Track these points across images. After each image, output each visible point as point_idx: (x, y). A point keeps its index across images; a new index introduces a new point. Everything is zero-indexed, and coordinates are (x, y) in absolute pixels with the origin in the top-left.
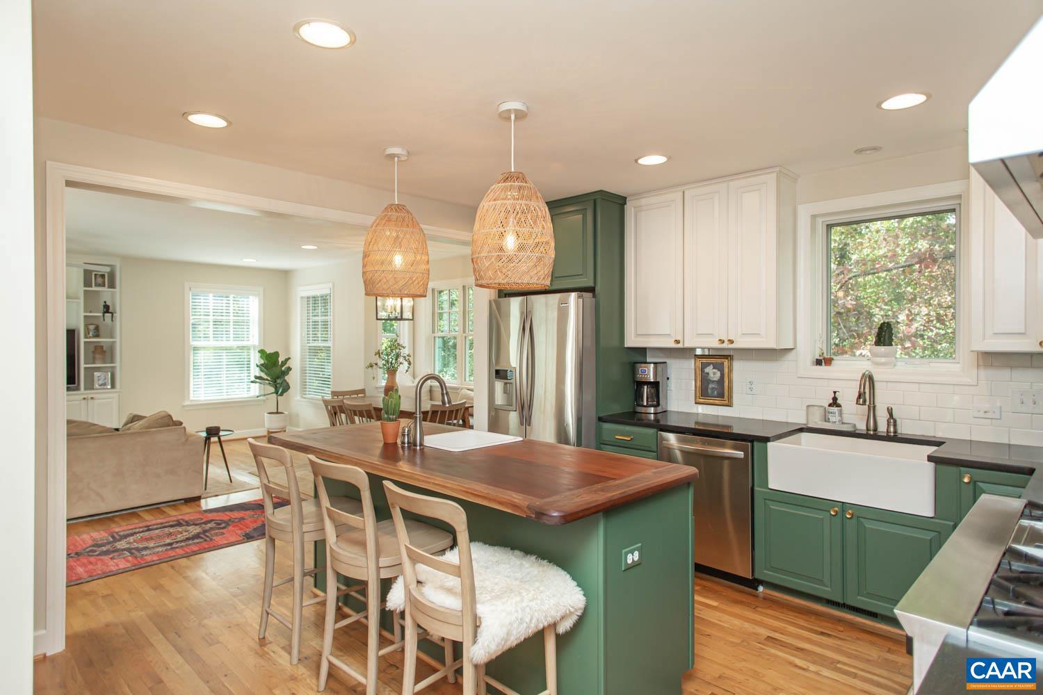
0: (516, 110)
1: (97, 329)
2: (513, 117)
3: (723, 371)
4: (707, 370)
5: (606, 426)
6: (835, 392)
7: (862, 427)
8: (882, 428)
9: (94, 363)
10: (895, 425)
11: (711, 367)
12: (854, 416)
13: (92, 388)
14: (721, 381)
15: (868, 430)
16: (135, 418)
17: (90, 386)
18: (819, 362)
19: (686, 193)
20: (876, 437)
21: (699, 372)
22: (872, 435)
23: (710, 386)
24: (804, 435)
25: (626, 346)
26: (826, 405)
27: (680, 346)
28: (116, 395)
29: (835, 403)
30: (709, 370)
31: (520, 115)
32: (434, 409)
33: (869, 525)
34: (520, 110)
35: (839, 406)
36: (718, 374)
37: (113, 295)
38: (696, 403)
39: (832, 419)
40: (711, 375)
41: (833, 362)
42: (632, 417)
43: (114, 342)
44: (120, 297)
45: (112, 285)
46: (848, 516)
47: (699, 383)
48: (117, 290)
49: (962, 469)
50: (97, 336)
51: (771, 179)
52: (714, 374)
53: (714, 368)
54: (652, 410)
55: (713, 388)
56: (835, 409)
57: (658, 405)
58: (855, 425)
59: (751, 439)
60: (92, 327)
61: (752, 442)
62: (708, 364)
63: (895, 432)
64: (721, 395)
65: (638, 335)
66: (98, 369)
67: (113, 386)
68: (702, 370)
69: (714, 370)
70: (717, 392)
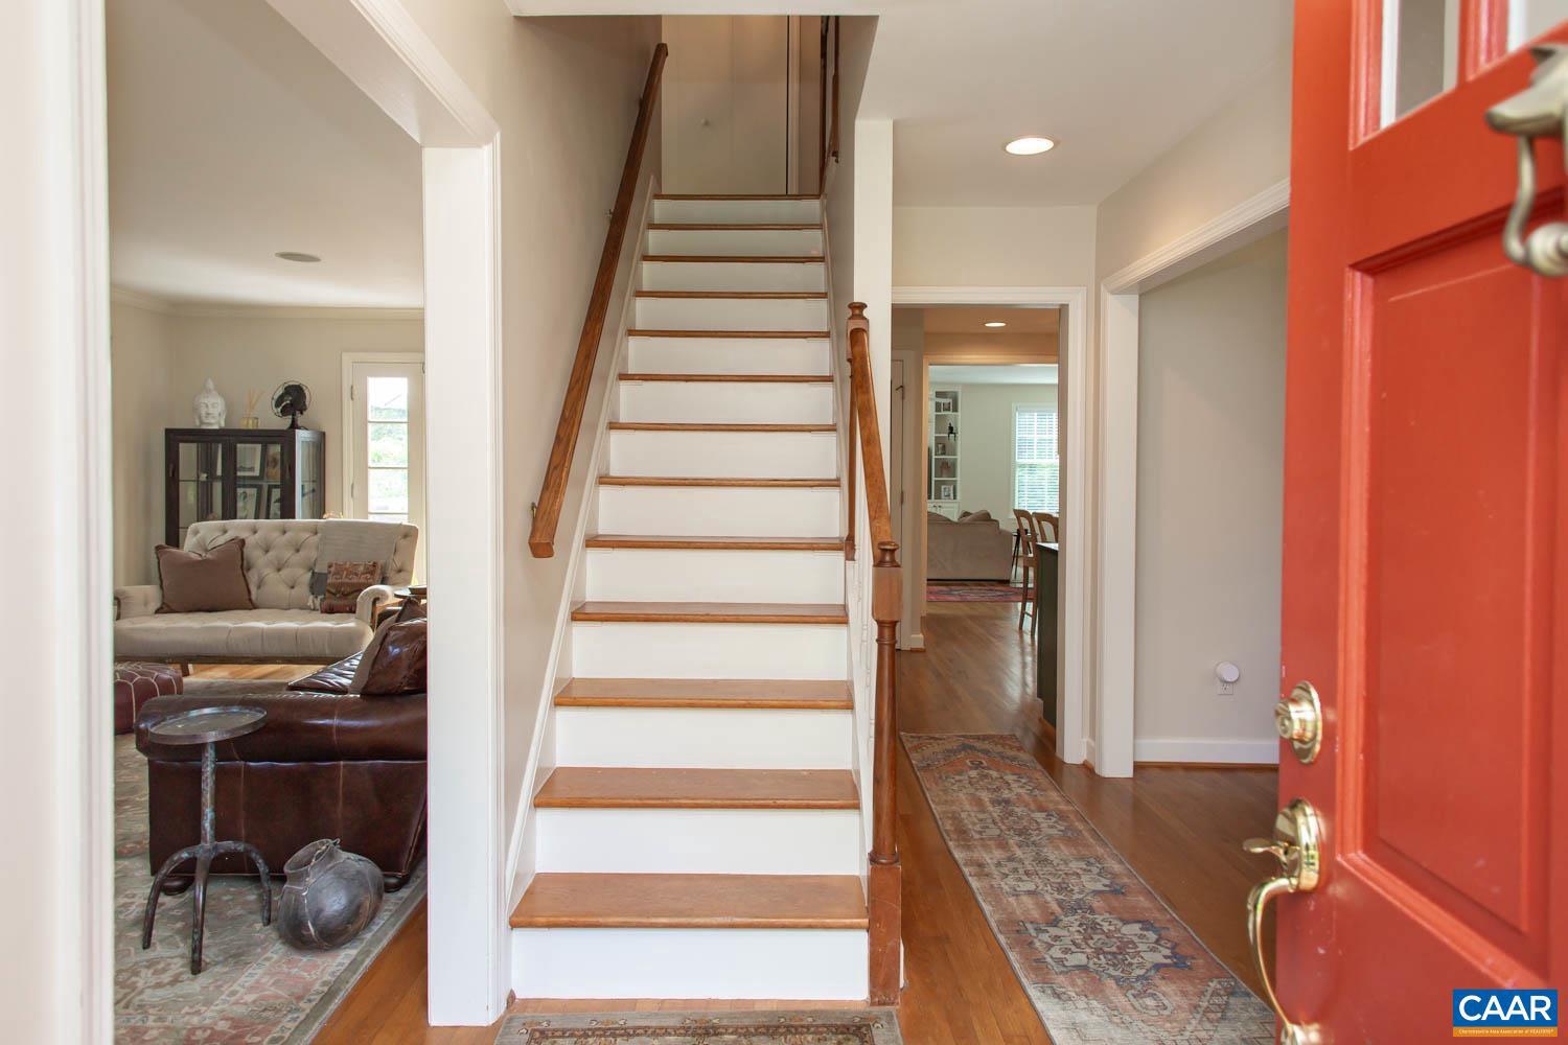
1: (944, 447)
9: (941, 477)
13: (940, 498)
16: (966, 514)
17: (938, 497)
28: (956, 505)
37: (956, 417)
43: (956, 459)
44: (960, 419)
45: (955, 410)
48: (959, 413)
50: (944, 454)
60: (940, 446)
66: (944, 483)
67: (955, 498)
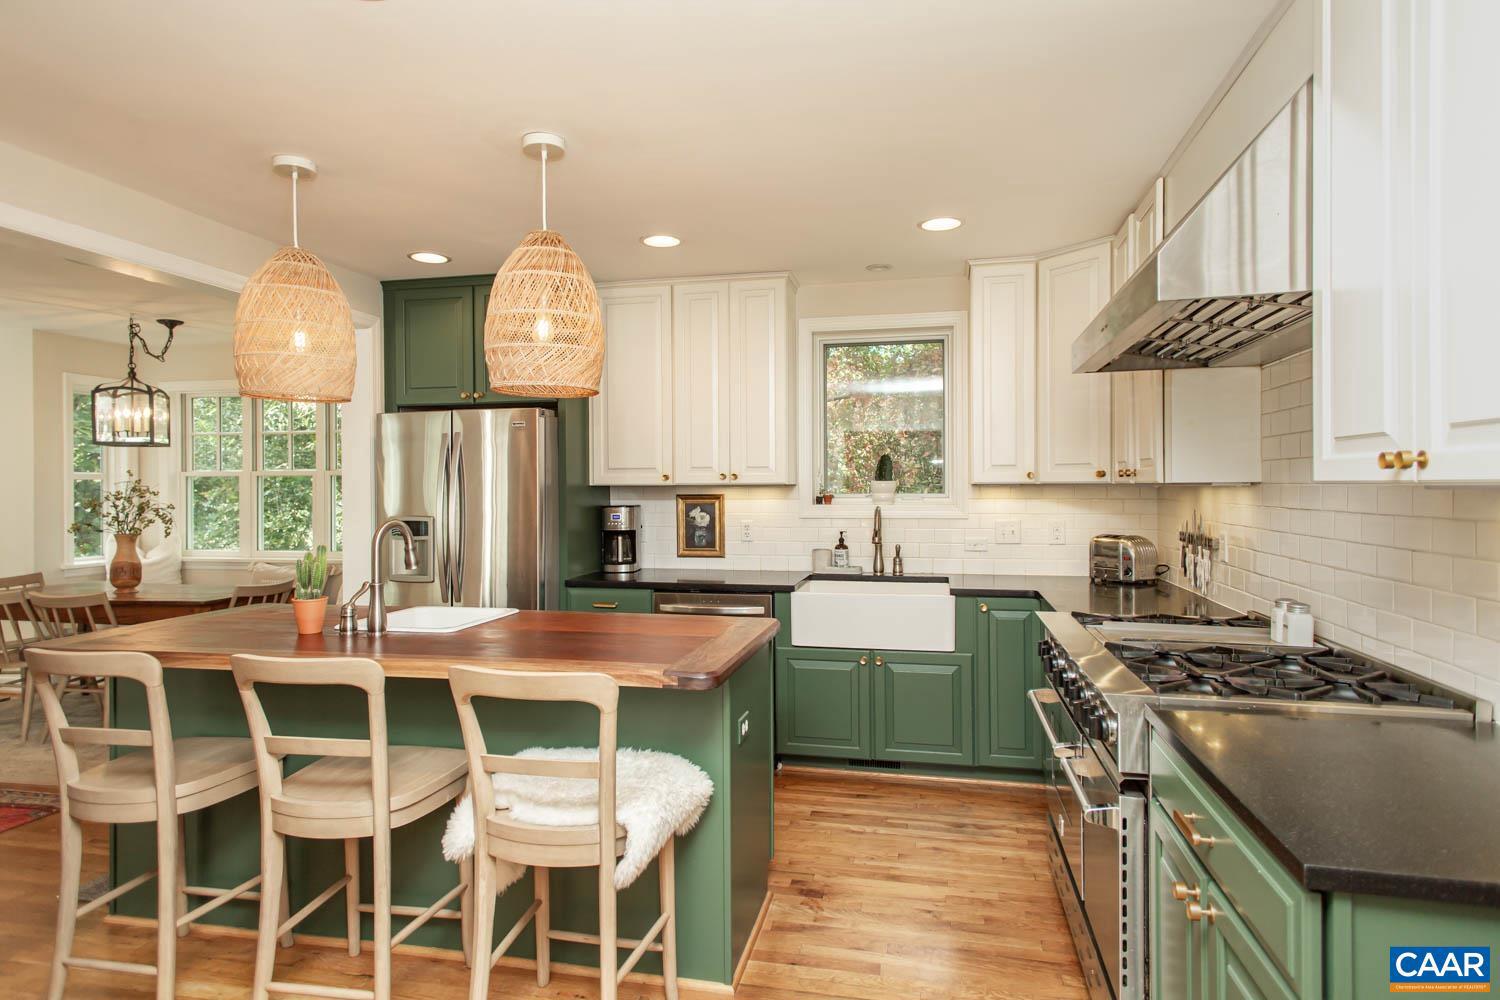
0: (549, 146)
2: (544, 154)
3: (714, 513)
4: (693, 514)
5: (574, 592)
6: (841, 533)
7: (868, 570)
8: (889, 570)
10: (901, 565)
11: (699, 509)
12: (861, 557)
14: (711, 527)
15: (875, 571)
18: (819, 501)
19: (675, 288)
20: (883, 578)
21: (682, 517)
22: (878, 577)
23: (698, 533)
24: (813, 583)
25: (591, 484)
26: (833, 548)
27: (669, 482)
29: (842, 545)
30: (696, 513)
31: (555, 154)
32: (241, 595)
33: (896, 668)
34: (555, 147)
35: (846, 547)
36: (707, 518)
38: (679, 556)
39: (840, 563)
40: (698, 520)
41: (833, 500)
42: (599, 579)
46: (879, 663)
47: (682, 531)
49: (979, 599)
51: (780, 284)
52: (702, 518)
53: (702, 511)
54: (623, 568)
55: (700, 536)
56: (842, 551)
57: (634, 561)
58: (861, 569)
59: (772, 590)
61: (773, 593)
62: (694, 506)
63: (901, 572)
64: (711, 544)
65: (609, 469)
68: (687, 515)
69: (703, 514)
70: (707, 541)
